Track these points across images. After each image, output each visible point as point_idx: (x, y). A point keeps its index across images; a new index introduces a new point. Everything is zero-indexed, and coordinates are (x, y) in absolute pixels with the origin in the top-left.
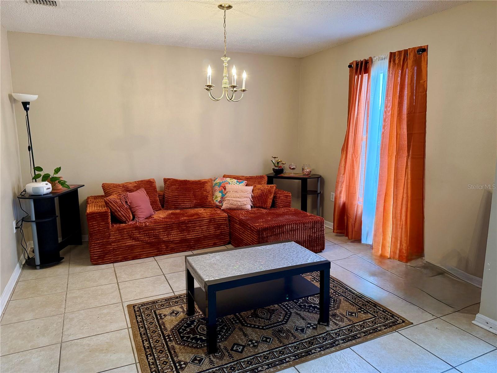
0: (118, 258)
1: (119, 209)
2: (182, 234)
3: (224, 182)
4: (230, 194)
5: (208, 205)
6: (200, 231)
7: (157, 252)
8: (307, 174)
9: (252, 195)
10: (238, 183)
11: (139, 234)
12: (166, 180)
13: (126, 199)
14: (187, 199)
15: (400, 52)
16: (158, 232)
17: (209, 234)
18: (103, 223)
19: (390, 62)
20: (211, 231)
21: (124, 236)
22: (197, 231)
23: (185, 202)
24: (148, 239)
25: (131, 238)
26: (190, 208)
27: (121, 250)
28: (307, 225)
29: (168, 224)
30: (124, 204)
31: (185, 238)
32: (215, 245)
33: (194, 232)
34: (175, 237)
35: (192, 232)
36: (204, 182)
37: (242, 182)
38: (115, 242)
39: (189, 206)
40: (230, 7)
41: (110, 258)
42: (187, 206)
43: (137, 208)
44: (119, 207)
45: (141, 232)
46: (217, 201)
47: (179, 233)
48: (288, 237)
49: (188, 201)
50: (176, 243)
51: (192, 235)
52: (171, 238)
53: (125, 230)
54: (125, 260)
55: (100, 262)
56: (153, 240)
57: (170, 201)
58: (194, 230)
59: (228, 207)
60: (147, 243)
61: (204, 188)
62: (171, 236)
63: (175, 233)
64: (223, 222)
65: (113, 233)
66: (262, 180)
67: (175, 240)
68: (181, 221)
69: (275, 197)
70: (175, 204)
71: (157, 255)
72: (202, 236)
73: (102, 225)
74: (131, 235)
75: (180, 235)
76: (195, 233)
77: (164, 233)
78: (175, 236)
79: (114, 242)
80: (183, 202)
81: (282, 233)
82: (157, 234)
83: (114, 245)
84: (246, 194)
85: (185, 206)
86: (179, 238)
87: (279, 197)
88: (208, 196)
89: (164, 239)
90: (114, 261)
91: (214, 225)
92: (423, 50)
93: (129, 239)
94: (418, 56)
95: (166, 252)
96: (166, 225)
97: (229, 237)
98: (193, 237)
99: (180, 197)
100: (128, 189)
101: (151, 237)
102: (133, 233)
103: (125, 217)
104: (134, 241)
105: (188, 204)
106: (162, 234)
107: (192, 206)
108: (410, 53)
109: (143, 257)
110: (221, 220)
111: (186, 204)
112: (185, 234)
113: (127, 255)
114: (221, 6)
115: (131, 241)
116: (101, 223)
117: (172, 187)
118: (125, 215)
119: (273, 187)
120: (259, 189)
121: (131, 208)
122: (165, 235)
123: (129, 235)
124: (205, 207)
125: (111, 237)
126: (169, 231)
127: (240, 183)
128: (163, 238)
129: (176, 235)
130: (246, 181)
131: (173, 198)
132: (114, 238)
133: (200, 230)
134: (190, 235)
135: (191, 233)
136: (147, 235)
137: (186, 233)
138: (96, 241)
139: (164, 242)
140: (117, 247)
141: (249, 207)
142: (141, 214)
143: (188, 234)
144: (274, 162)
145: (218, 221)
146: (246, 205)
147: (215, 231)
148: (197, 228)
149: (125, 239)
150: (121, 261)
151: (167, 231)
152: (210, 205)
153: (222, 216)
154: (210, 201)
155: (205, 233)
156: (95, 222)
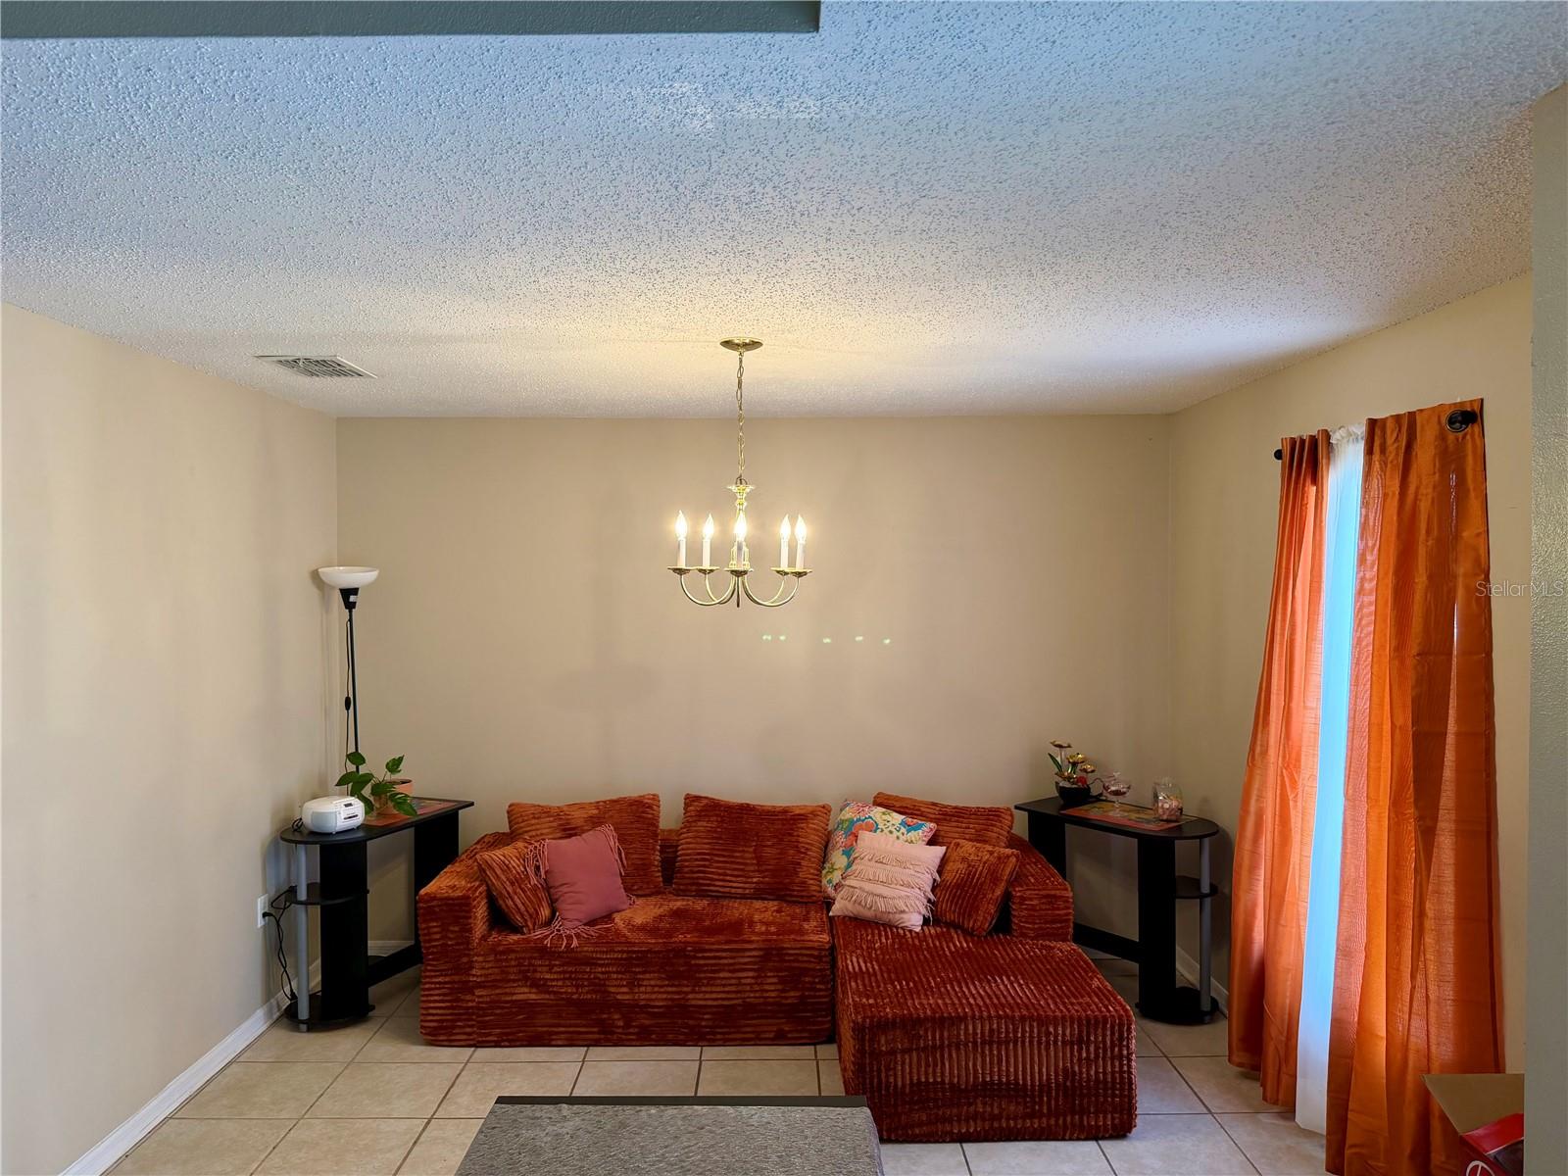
0: (490, 1034)
1: (510, 889)
2: (674, 989)
3: (863, 821)
4: (860, 867)
5: (795, 893)
6: (731, 985)
7: (598, 1033)
9: (935, 880)
10: (903, 830)
11: (550, 972)
12: (691, 800)
13: (537, 861)
14: (735, 869)
16: (602, 973)
17: (762, 1000)
18: (456, 929)
19: (1369, 451)
20: (767, 991)
21: (508, 973)
22: (724, 986)
23: (728, 878)
24: (574, 990)
25: (526, 982)
26: (744, 897)
27: (498, 1011)
28: (1056, 1030)
29: (635, 952)
30: (531, 871)
31: (682, 1002)
32: (780, 1039)
33: (712, 985)
34: (654, 996)
35: (708, 985)
36: (799, 815)
37: (919, 827)
38: (484, 987)
39: (740, 891)
41: (468, 1030)
42: (733, 891)
43: (564, 889)
44: (512, 884)
45: (556, 965)
46: (830, 882)
47: (667, 983)
48: (975, 1065)
49: (736, 873)
50: (654, 1015)
51: (707, 996)
52: (642, 995)
53: (513, 956)
54: (507, 1044)
55: (441, 1038)
56: (589, 996)
57: (686, 869)
58: (715, 978)
59: (847, 910)
60: (570, 1002)
61: (791, 835)
62: (643, 989)
63: (652, 983)
64: (812, 966)
65: (481, 959)
66: (992, 825)
67: (652, 1003)
68: (674, 945)
69: (1007, 896)
70: (701, 881)
71: (597, 1043)
72: (739, 1001)
73: (452, 932)
74: (528, 971)
75: (670, 989)
76: (718, 989)
77: (621, 979)
78: (653, 991)
79: (480, 985)
80: (721, 877)
81: (949, 1046)
82: (599, 978)
83: (480, 994)
84: (913, 873)
85: (727, 890)
86: (666, 999)
87: (1023, 899)
88: (799, 864)
89: (619, 997)
90: (479, 1042)
91: (781, 970)
92: (1468, 417)
93: (520, 983)
94: (1451, 437)
95: (623, 1036)
96: (628, 952)
97: (829, 1018)
98: (710, 1003)
99: (717, 859)
100: (568, 824)
101: (583, 986)
102: (533, 965)
103: (522, 916)
104: (534, 990)
105: (737, 886)
106: (617, 979)
107: (747, 891)
109: (559, 1043)
110: (805, 959)
111: (731, 884)
112: (685, 989)
113: (514, 1030)
115: (526, 990)
116: (452, 928)
117: (700, 824)
118: (522, 908)
119: (1008, 857)
120: (964, 859)
121: (548, 888)
122: (623, 986)
123: (520, 972)
124: (789, 899)
125: (474, 972)
126: (635, 972)
127: (910, 828)
128: (618, 993)
129: (656, 989)
130: (932, 825)
131: (697, 860)
132: (481, 976)
133: (733, 981)
134: (701, 996)
135: (703, 989)
136: (570, 978)
137: (688, 986)
138: (435, 976)
139: (618, 1005)
140: (487, 1003)
141: (914, 921)
142: (571, 910)
143: (693, 992)
144: (1059, 759)
145: (792, 958)
146: (903, 912)
147: (783, 991)
148: (722, 975)
149: (509, 981)
150: (497, 1045)
151: (629, 972)
152: (804, 894)
153: (810, 944)
154: (804, 883)
155: (747, 995)
156: (435, 924)
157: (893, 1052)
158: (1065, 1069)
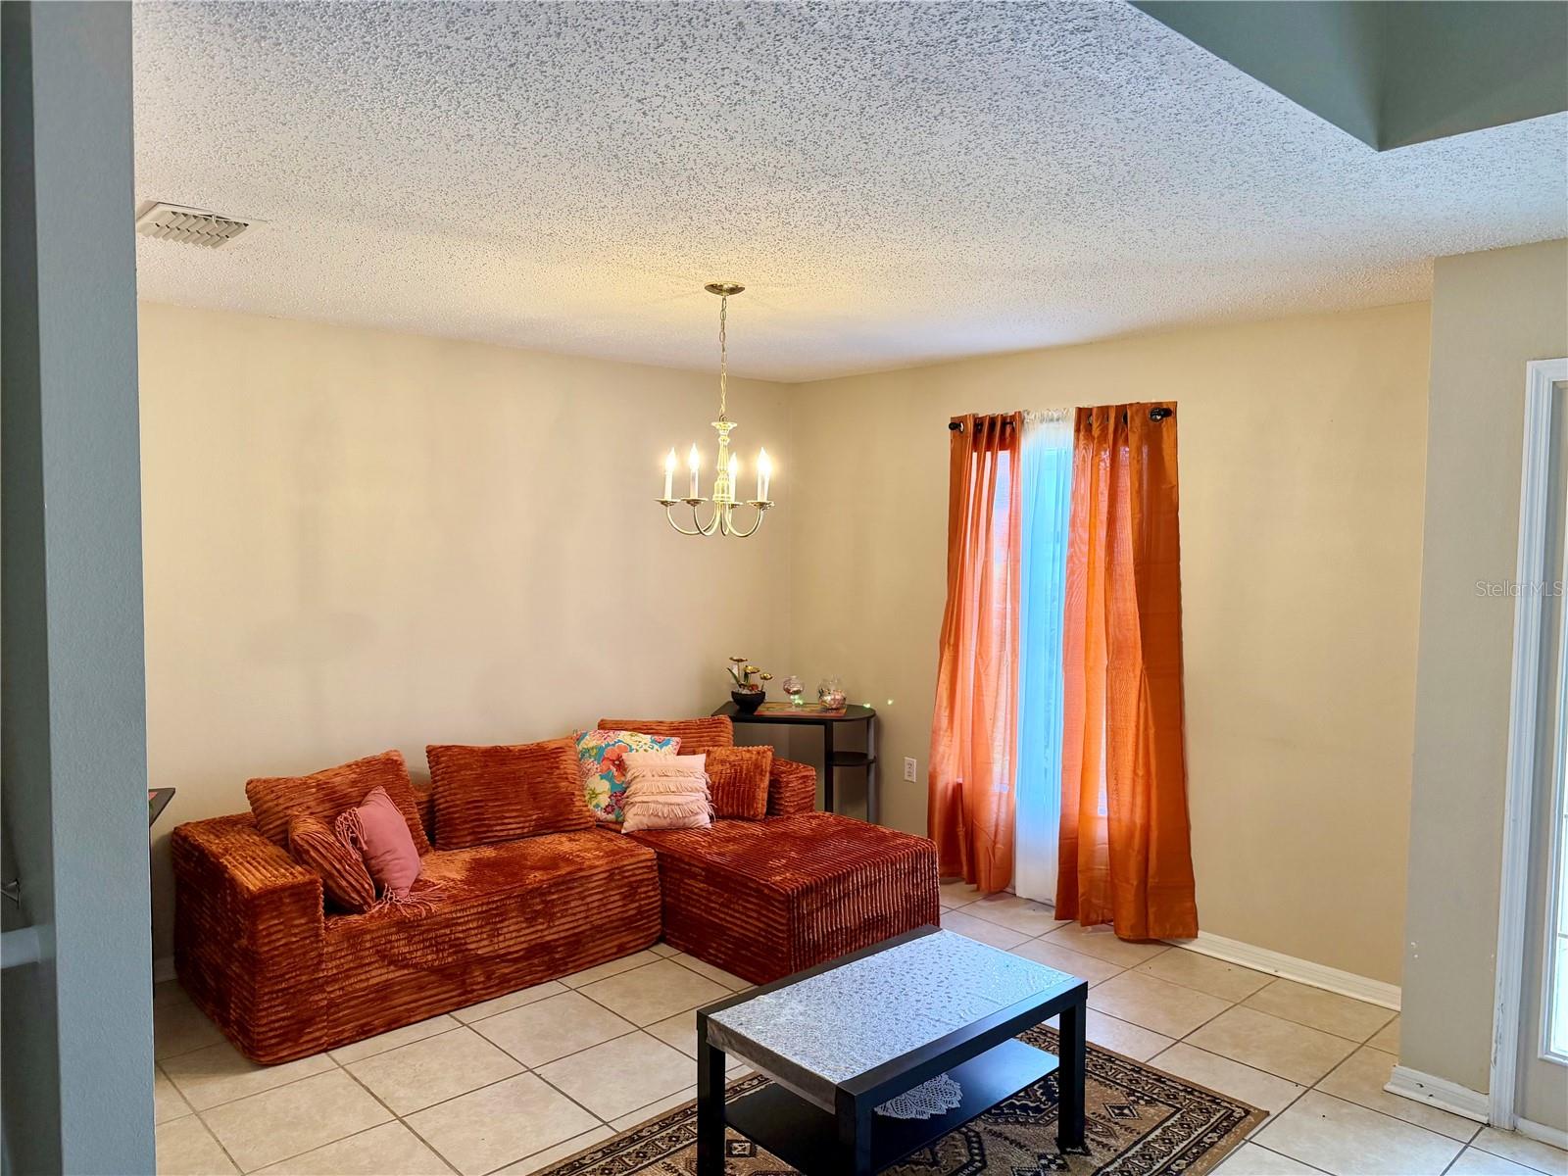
0: (343, 1031)
1: (338, 866)
2: (532, 930)
3: (613, 745)
4: (639, 786)
5: (574, 822)
6: (580, 912)
7: (460, 995)
8: (834, 707)
9: (707, 783)
10: (656, 747)
11: (409, 944)
12: (434, 754)
13: (353, 832)
14: (513, 810)
15: (1104, 411)
16: (463, 931)
17: (607, 920)
18: (303, 921)
19: (1078, 430)
20: (610, 910)
21: (362, 958)
22: (574, 914)
23: (506, 821)
24: (435, 957)
25: (383, 961)
26: (521, 837)
27: (352, 1003)
28: (900, 866)
29: (493, 902)
30: (350, 847)
31: (539, 941)
32: (622, 951)
33: (565, 916)
34: (512, 942)
35: (562, 917)
36: (557, 748)
37: (667, 744)
38: (336, 981)
39: (518, 831)
40: (735, 290)
41: (318, 1034)
42: (511, 832)
43: (388, 857)
44: (340, 863)
45: (415, 935)
46: (597, 806)
47: (524, 925)
48: (858, 908)
49: (514, 814)
50: (515, 961)
51: (561, 928)
52: (501, 945)
53: (368, 937)
54: (363, 1037)
55: (285, 1053)
56: (450, 960)
57: (457, 821)
58: (567, 910)
59: (642, 823)
60: (433, 970)
61: (558, 768)
62: (501, 938)
63: (511, 928)
64: (645, 876)
65: (331, 949)
66: (722, 731)
67: (512, 950)
68: (530, 887)
69: (775, 785)
70: (477, 830)
71: (459, 1006)
72: (588, 926)
73: (297, 926)
74: (385, 950)
75: (528, 931)
76: (569, 919)
77: (482, 933)
78: (514, 936)
79: (334, 979)
80: (499, 822)
81: (844, 896)
82: (459, 938)
83: (331, 989)
84: (693, 779)
85: (505, 833)
86: (524, 942)
87: (788, 783)
88: (573, 794)
89: (479, 952)
90: (329, 1045)
91: (621, 887)
92: (1165, 412)
93: (377, 965)
95: (484, 992)
96: (488, 903)
97: (659, 920)
98: (562, 935)
99: (491, 804)
101: (444, 950)
102: (390, 942)
103: (358, 893)
104: (392, 968)
105: (513, 827)
106: (476, 935)
107: (526, 830)
108: (1132, 417)
109: (418, 1018)
110: (641, 871)
111: (509, 827)
112: (540, 927)
113: (369, 1019)
114: (715, 288)
115: (384, 970)
116: (297, 922)
117: (462, 773)
118: (358, 887)
119: (764, 752)
120: (723, 762)
121: (367, 858)
122: (484, 939)
123: (378, 952)
124: (567, 829)
125: (323, 966)
126: (496, 923)
127: (662, 744)
128: (478, 949)
129: (514, 935)
130: (677, 739)
131: (468, 809)
132: (332, 968)
133: (583, 908)
134: (555, 929)
135: (557, 923)
136: (431, 945)
137: (543, 924)
138: (276, 984)
139: (482, 960)
140: (341, 996)
141: (704, 820)
142: (401, 877)
143: (549, 927)
144: (735, 671)
145: (630, 873)
146: (697, 814)
147: (624, 905)
148: (572, 905)
149: (365, 965)
150: (352, 1040)
151: (490, 924)
152: (582, 821)
153: (643, 858)
154: (581, 811)
155: (595, 917)
156: (276, 922)
157: (810, 913)
158: (906, 894)
